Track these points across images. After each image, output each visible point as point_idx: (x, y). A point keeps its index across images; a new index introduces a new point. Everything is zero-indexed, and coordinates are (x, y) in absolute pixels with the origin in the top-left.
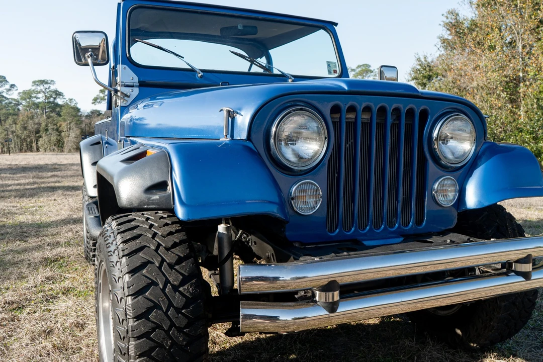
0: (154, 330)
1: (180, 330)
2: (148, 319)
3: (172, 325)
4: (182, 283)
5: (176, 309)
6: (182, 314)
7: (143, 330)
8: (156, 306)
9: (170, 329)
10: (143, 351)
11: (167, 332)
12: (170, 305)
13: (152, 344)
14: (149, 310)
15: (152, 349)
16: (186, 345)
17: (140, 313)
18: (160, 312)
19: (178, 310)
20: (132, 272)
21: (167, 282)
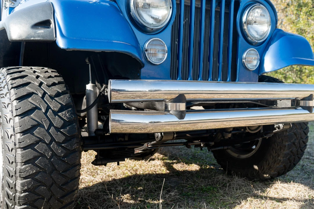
0: (37, 143)
1: (59, 144)
2: (33, 134)
3: (53, 140)
4: (61, 110)
5: (55, 127)
6: (61, 132)
7: (28, 142)
8: (39, 125)
9: (51, 142)
10: (28, 159)
11: (48, 145)
12: (51, 124)
13: (36, 154)
14: (34, 127)
15: (36, 158)
16: (64, 157)
17: (26, 128)
18: (42, 129)
19: (57, 129)
20: (20, 99)
21: (48, 108)
